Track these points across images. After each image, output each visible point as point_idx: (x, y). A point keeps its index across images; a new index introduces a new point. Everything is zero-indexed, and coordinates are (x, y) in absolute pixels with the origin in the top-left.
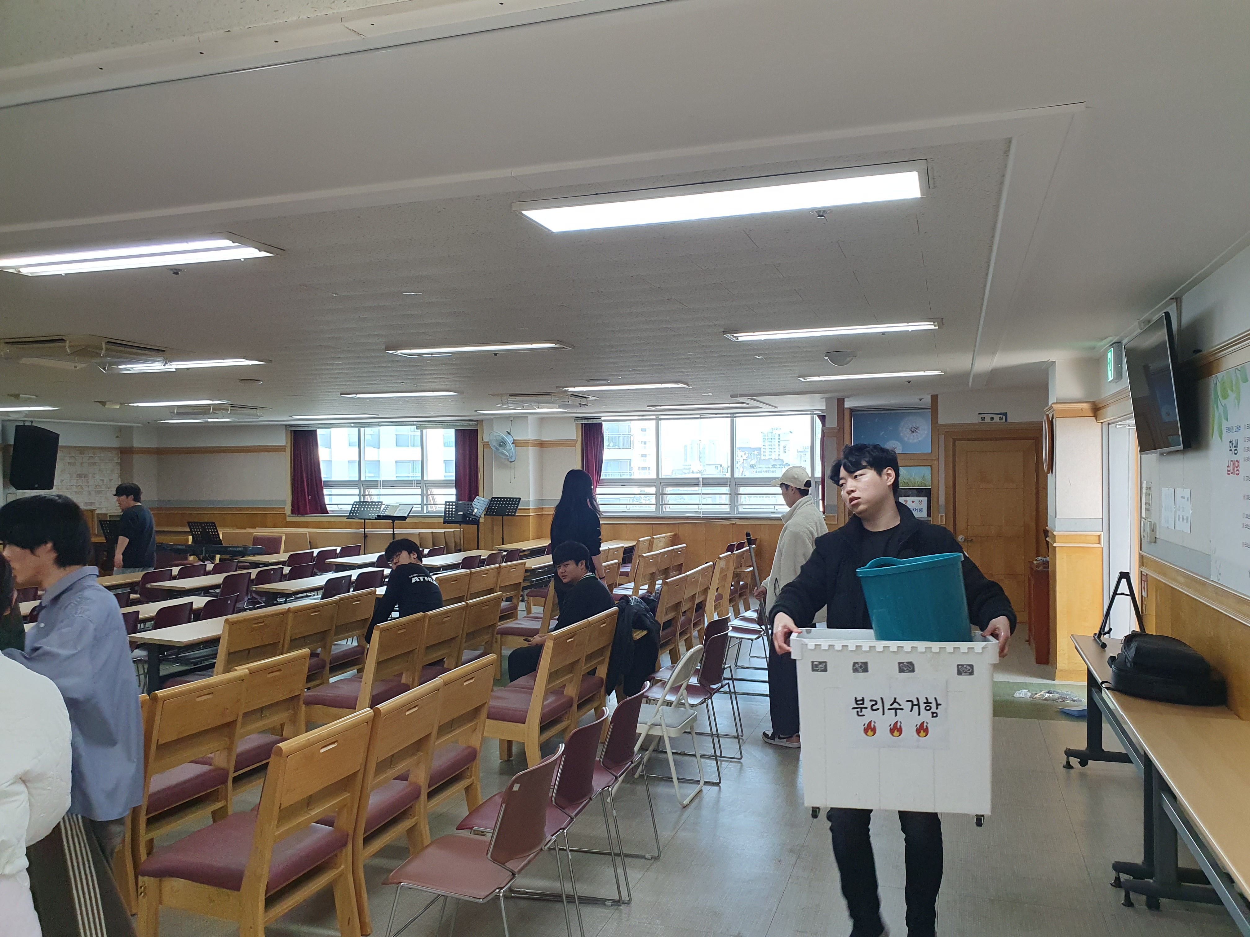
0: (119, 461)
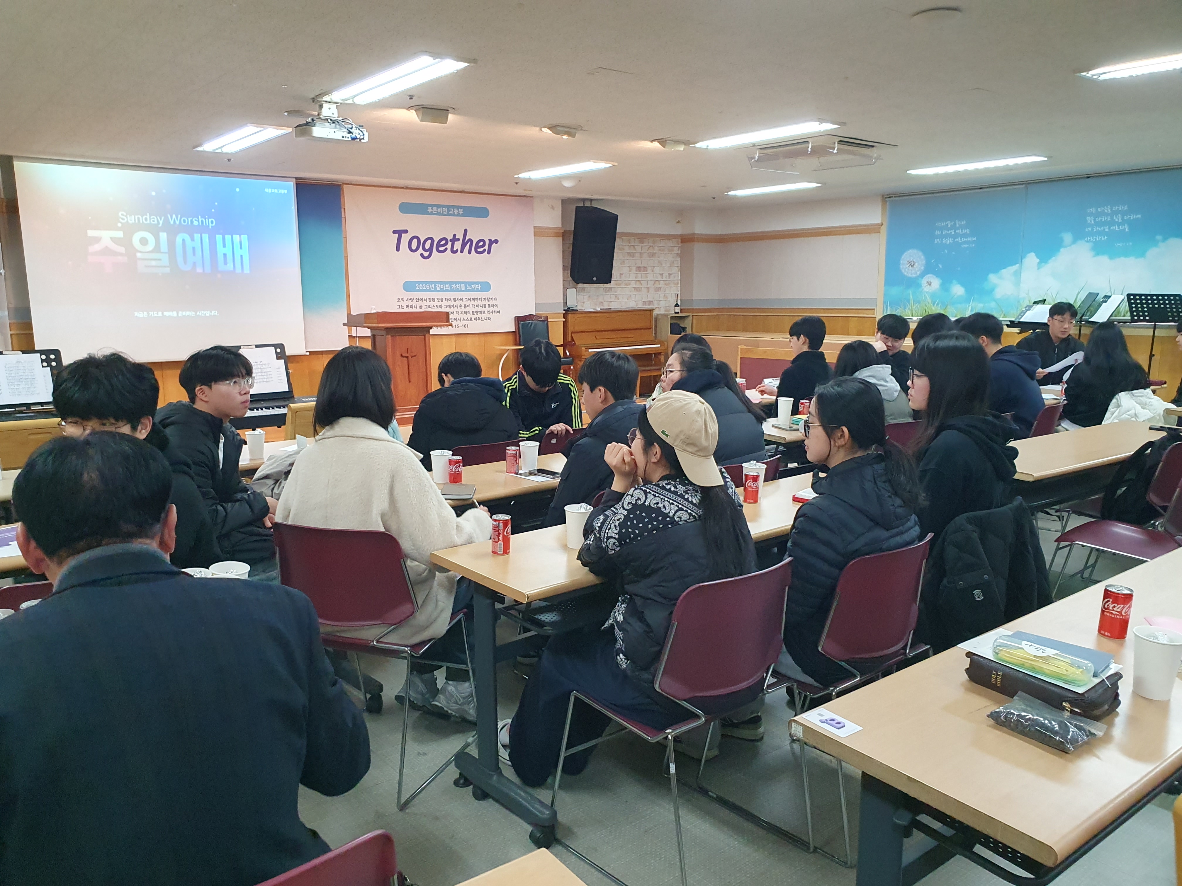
0: (680, 252)
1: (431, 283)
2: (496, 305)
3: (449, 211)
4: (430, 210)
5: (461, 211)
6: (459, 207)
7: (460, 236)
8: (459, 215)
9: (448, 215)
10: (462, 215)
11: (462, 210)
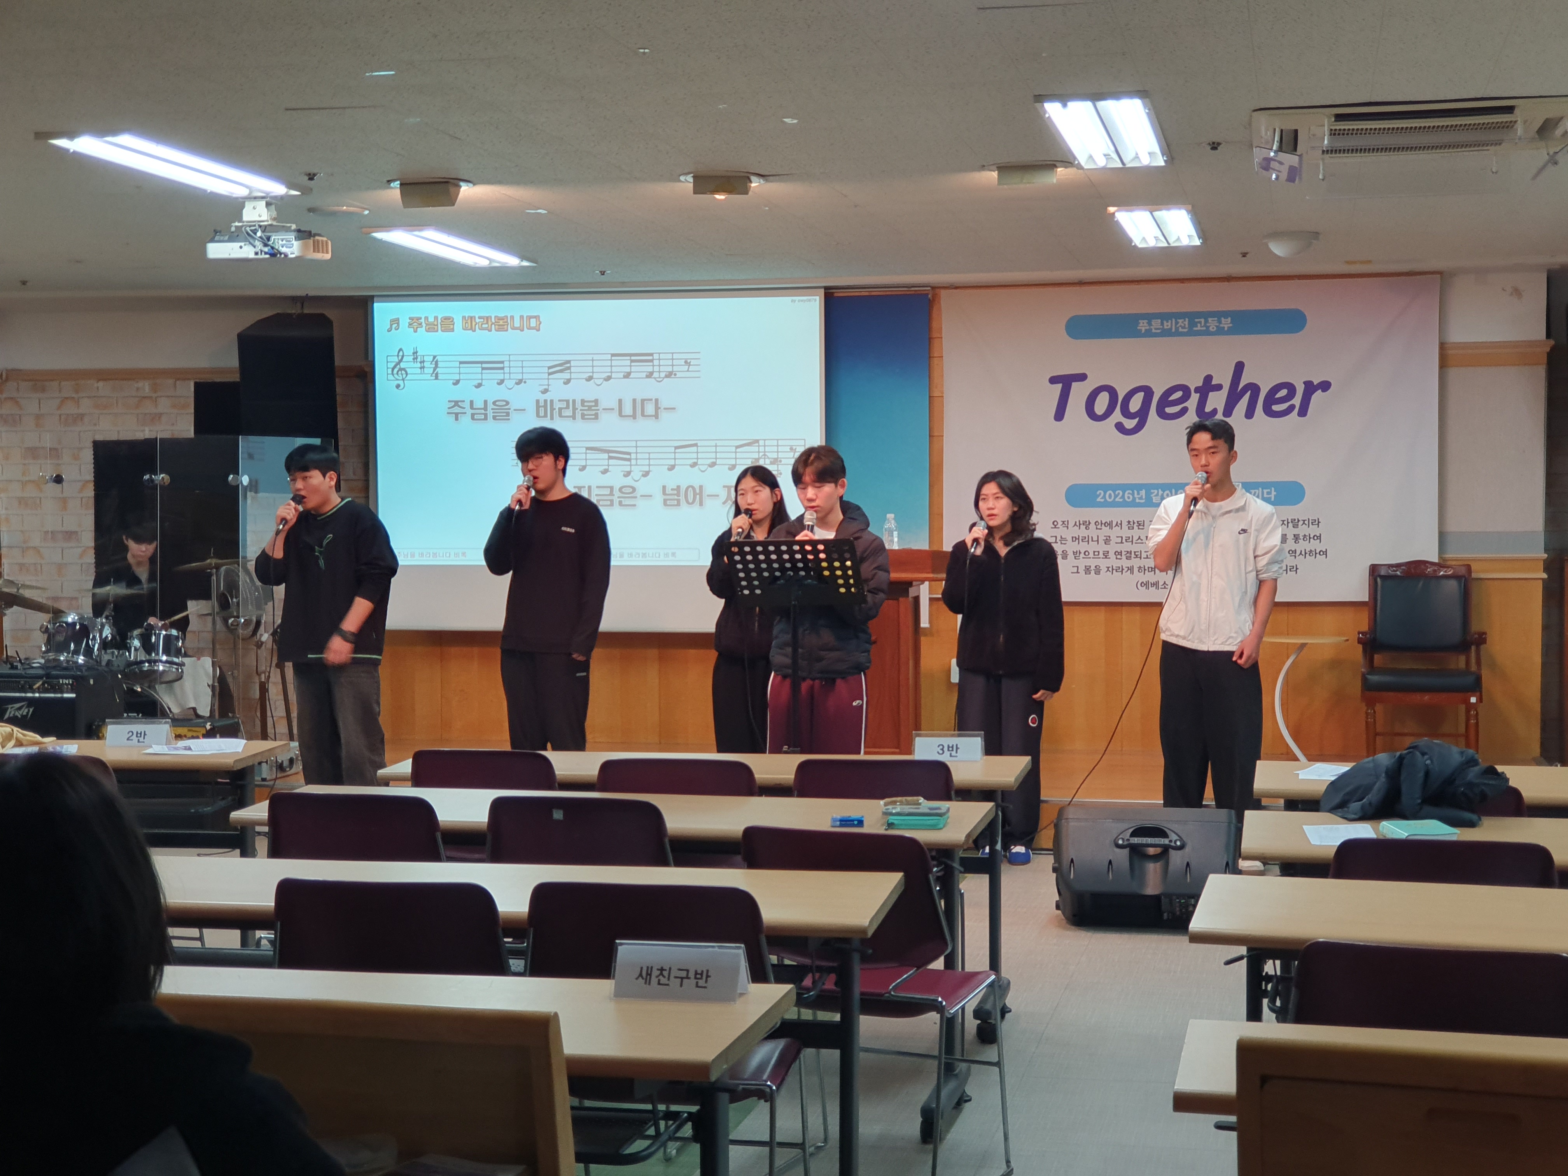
1: (1138, 487)
2: (1319, 538)
3: (1192, 324)
4: (1143, 325)
5: (1226, 323)
6: (1219, 315)
7: (1224, 378)
8: (1220, 331)
9: (1191, 333)
10: (1231, 332)
11: (1229, 319)
